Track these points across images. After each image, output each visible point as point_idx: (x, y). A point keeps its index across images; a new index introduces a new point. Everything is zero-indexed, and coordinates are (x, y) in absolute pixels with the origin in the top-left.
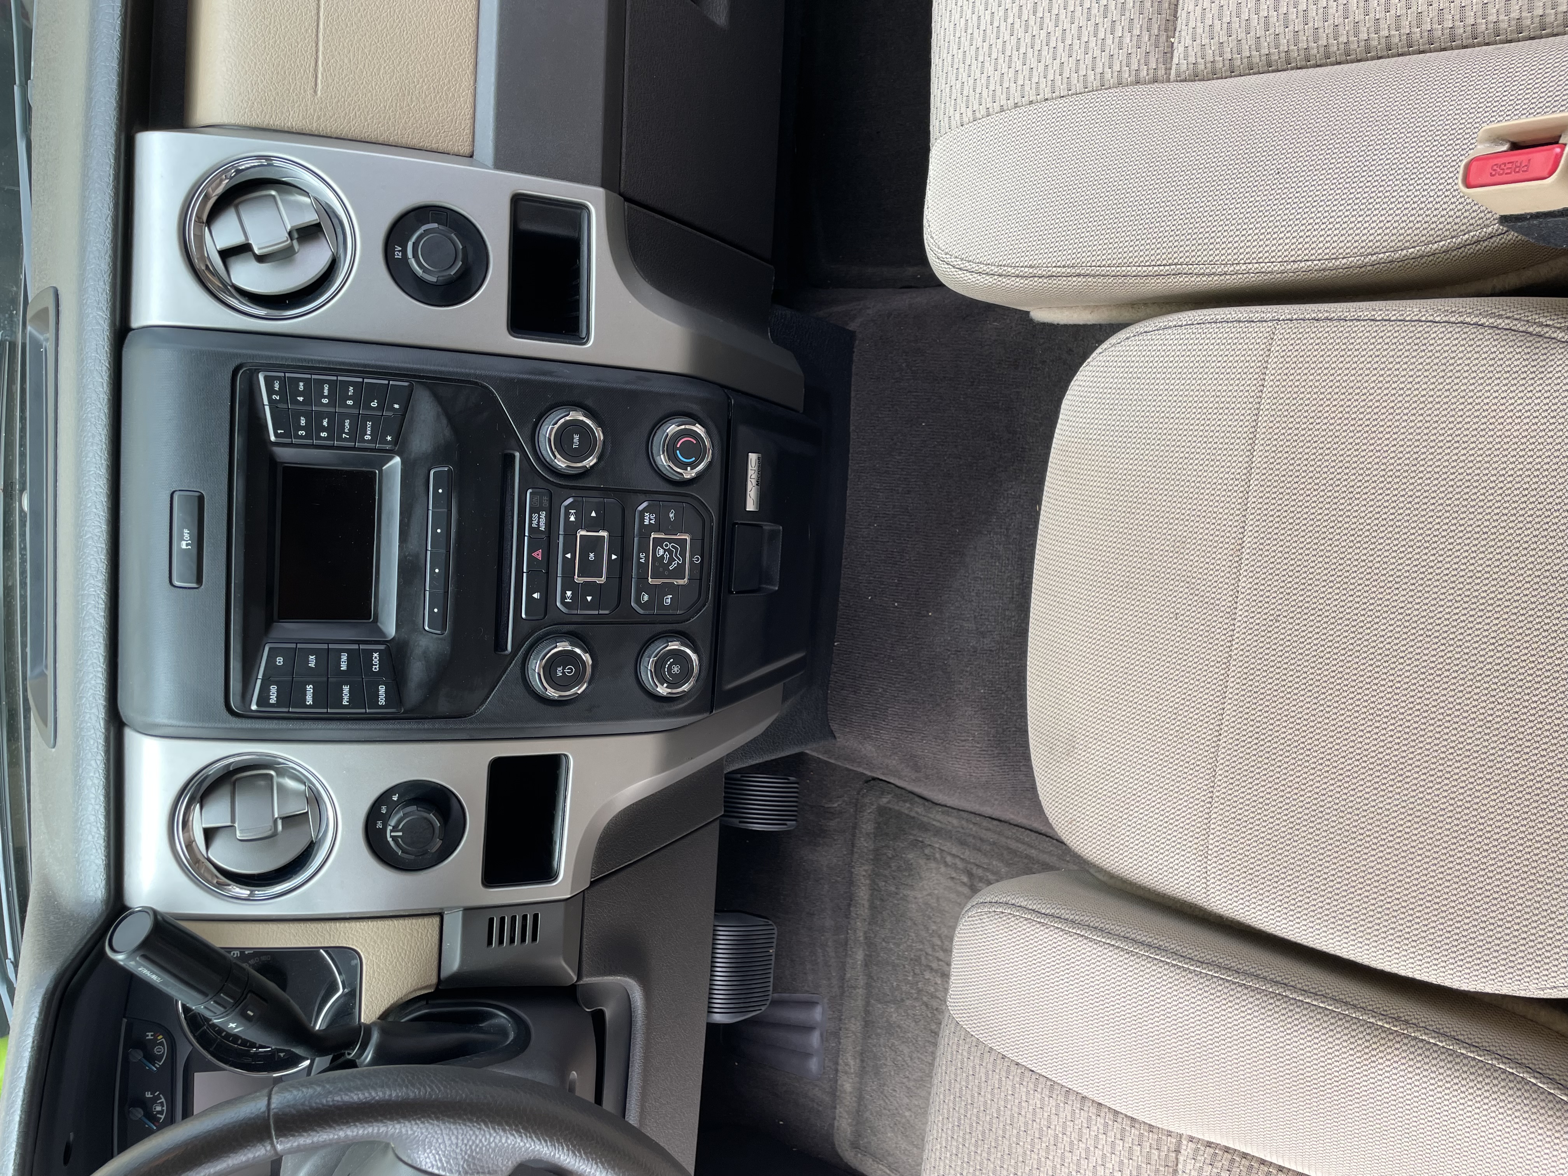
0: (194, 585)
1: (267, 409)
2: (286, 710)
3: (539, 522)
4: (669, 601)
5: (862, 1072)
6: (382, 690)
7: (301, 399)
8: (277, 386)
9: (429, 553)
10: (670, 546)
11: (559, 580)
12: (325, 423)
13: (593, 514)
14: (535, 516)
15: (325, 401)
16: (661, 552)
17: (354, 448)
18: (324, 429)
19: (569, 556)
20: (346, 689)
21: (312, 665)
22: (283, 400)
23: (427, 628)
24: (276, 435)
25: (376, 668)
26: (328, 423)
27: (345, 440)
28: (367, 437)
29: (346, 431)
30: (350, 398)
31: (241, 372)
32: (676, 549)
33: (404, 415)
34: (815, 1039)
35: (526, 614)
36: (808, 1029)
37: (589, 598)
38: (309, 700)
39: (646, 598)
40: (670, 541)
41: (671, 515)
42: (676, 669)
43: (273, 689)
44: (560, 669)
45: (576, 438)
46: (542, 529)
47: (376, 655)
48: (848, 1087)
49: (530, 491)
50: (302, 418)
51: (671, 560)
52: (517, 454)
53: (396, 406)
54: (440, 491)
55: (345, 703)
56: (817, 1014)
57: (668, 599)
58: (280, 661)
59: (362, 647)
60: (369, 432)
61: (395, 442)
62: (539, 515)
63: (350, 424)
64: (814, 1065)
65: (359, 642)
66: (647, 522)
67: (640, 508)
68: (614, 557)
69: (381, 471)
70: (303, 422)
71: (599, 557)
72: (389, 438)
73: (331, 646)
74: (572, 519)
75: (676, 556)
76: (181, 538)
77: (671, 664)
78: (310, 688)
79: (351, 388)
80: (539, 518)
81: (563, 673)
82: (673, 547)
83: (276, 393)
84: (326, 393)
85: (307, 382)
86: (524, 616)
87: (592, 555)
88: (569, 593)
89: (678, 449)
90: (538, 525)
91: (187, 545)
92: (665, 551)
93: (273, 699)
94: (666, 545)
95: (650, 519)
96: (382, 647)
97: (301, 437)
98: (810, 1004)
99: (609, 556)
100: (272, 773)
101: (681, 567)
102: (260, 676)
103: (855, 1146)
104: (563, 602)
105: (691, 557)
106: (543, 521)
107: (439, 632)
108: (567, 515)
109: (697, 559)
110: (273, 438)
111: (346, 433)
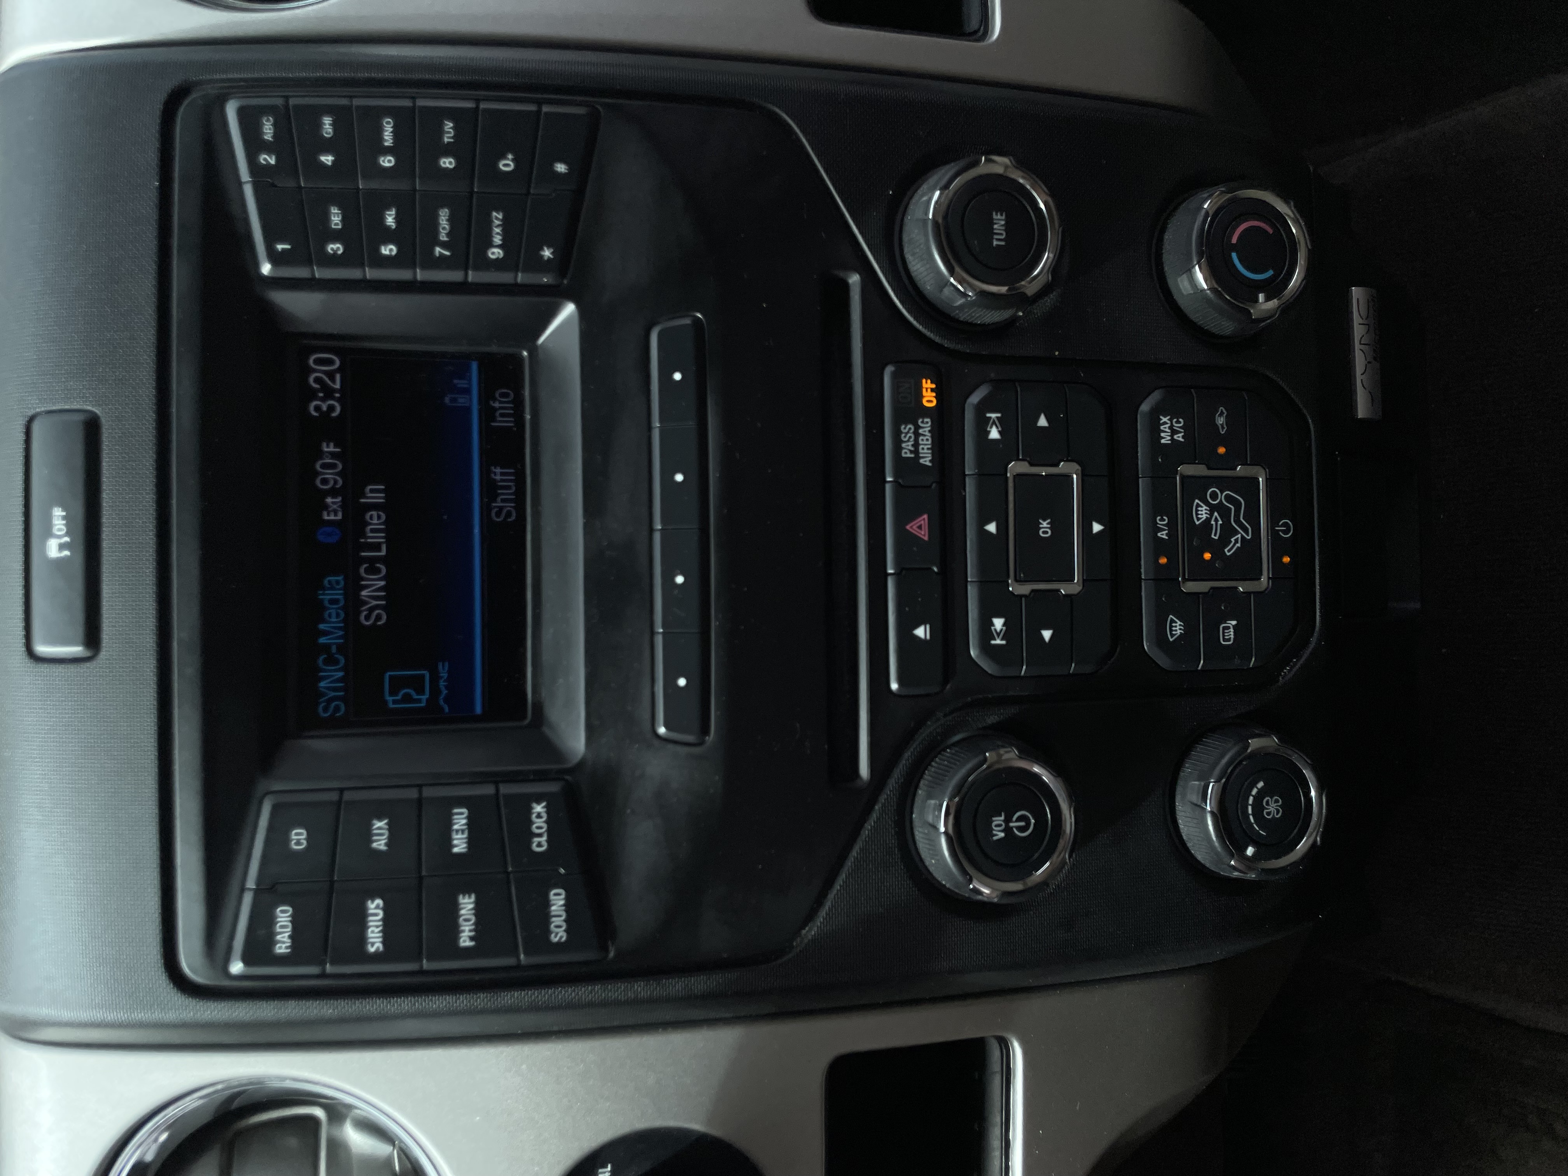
0: (76, 650)
1: (248, 191)
2: (313, 970)
3: (916, 445)
4: (1231, 633)
6: (557, 901)
7: (327, 159)
8: (268, 131)
9: (657, 537)
10: (1221, 497)
11: (972, 592)
12: (390, 220)
13: (1043, 422)
14: (907, 429)
15: (387, 162)
16: (1203, 513)
17: (462, 288)
18: (388, 236)
19: (992, 528)
20: (467, 904)
21: (380, 844)
22: (286, 164)
23: (662, 730)
24: (275, 258)
25: (540, 844)
26: (397, 219)
27: (441, 263)
28: (495, 253)
29: (443, 237)
30: (447, 151)
31: (186, 102)
32: (1238, 505)
33: (580, 192)
35: (900, 681)
37: (1047, 634)
38: (375, 940)
39: (1178, 628)
40: (1223, 483)
41: (1221, 421)
42: (1273, 808)
43: (283, 917)
44: (999, 820)
45: (999, 221)
46: (926, 460)
47: (539, 808)
49: (889, 370)
50: (334, 210)
51: (1228, 532)
52: (854, 279)
53: (561, 168)
54: (677, 376)
55: (465, 940)
57: (1229, 630)
58: (298, 838)
59: (505, 789)
60: (497, 240)
61: (561, 264)
62: (917, 427)
63: (451, 220)
65: (496, 778)
66: (1166, 439)
67: (1145, 407)
68: (1097, 527)
69: (534, 351)
70: (336, 219)
71: (1062, 527)
72: (547, 253)
73: (428, 792)
74: (994, 434)
75: (1237, 521)
76: (48, 533)
77: (1259, 798)
78: (375, 907)
79: (449, 126)
80: (917, 434)
81: (1008, 830)
82: (1228, 498)
83: (268, 148)
84: (388, 138)
85: (341, 116)
86: (894, 686)
87: (1045, 524)
88: (998, 623)
89: (1234, 248)
90: (916, 451)
91: (62, 547)
92: (1212, 509)
93: (283, 944)
94: (1214, 496)
95: (1174, 432)
96: (553, 787)
97: (334, 261)
99: (1086, 528)
100: (319, 1113)
101: (1251, 547)
102: (251, 884)
104: (986, 648)
105: (1273, 520)
106: (926, 443)
107: (690, 738)
108: (982, 426)
109: (1286, 529)
110: (266, 269)
111: (444, 245)
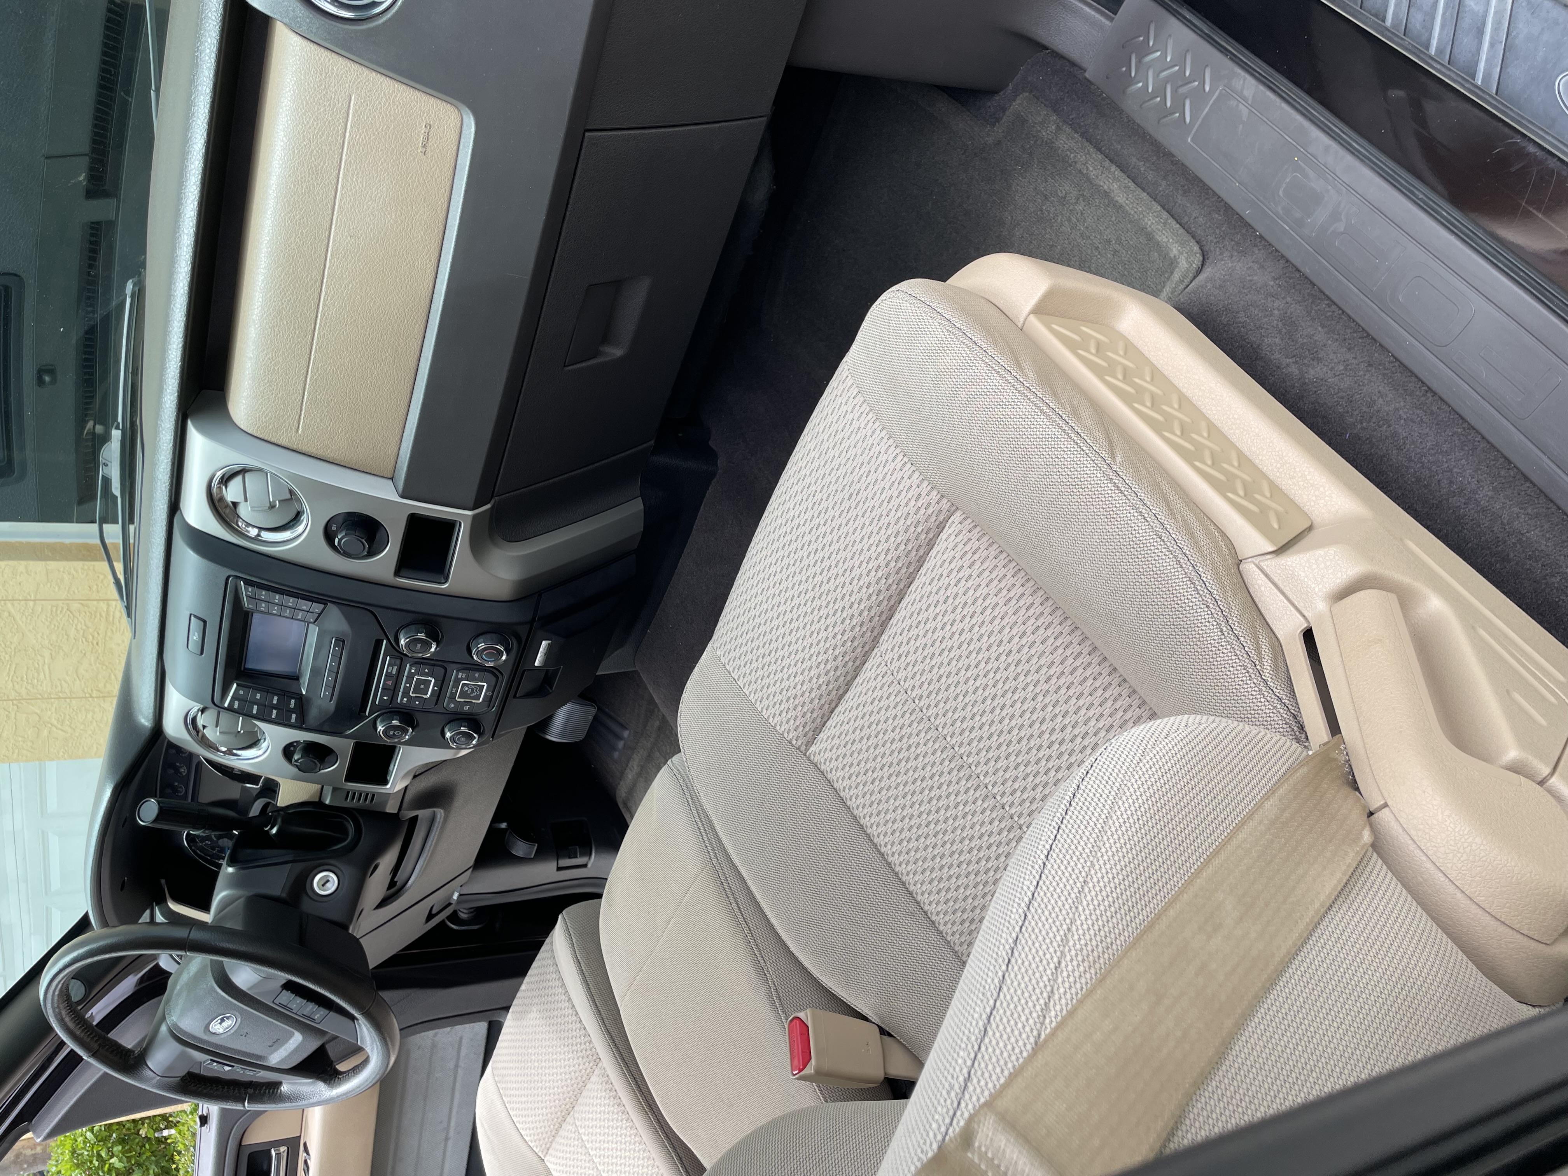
5: (639, 774)
25: (292, 706)
34: (621, 744)
36: (619, 738)
44: (392, 732)
48: (630, 777)
52: (385, 641)
56: (626, 734)
64: (616, 755)
76: (194, 635)
91: (196, 638)
98: (624, 727)
103: (625, 804)
